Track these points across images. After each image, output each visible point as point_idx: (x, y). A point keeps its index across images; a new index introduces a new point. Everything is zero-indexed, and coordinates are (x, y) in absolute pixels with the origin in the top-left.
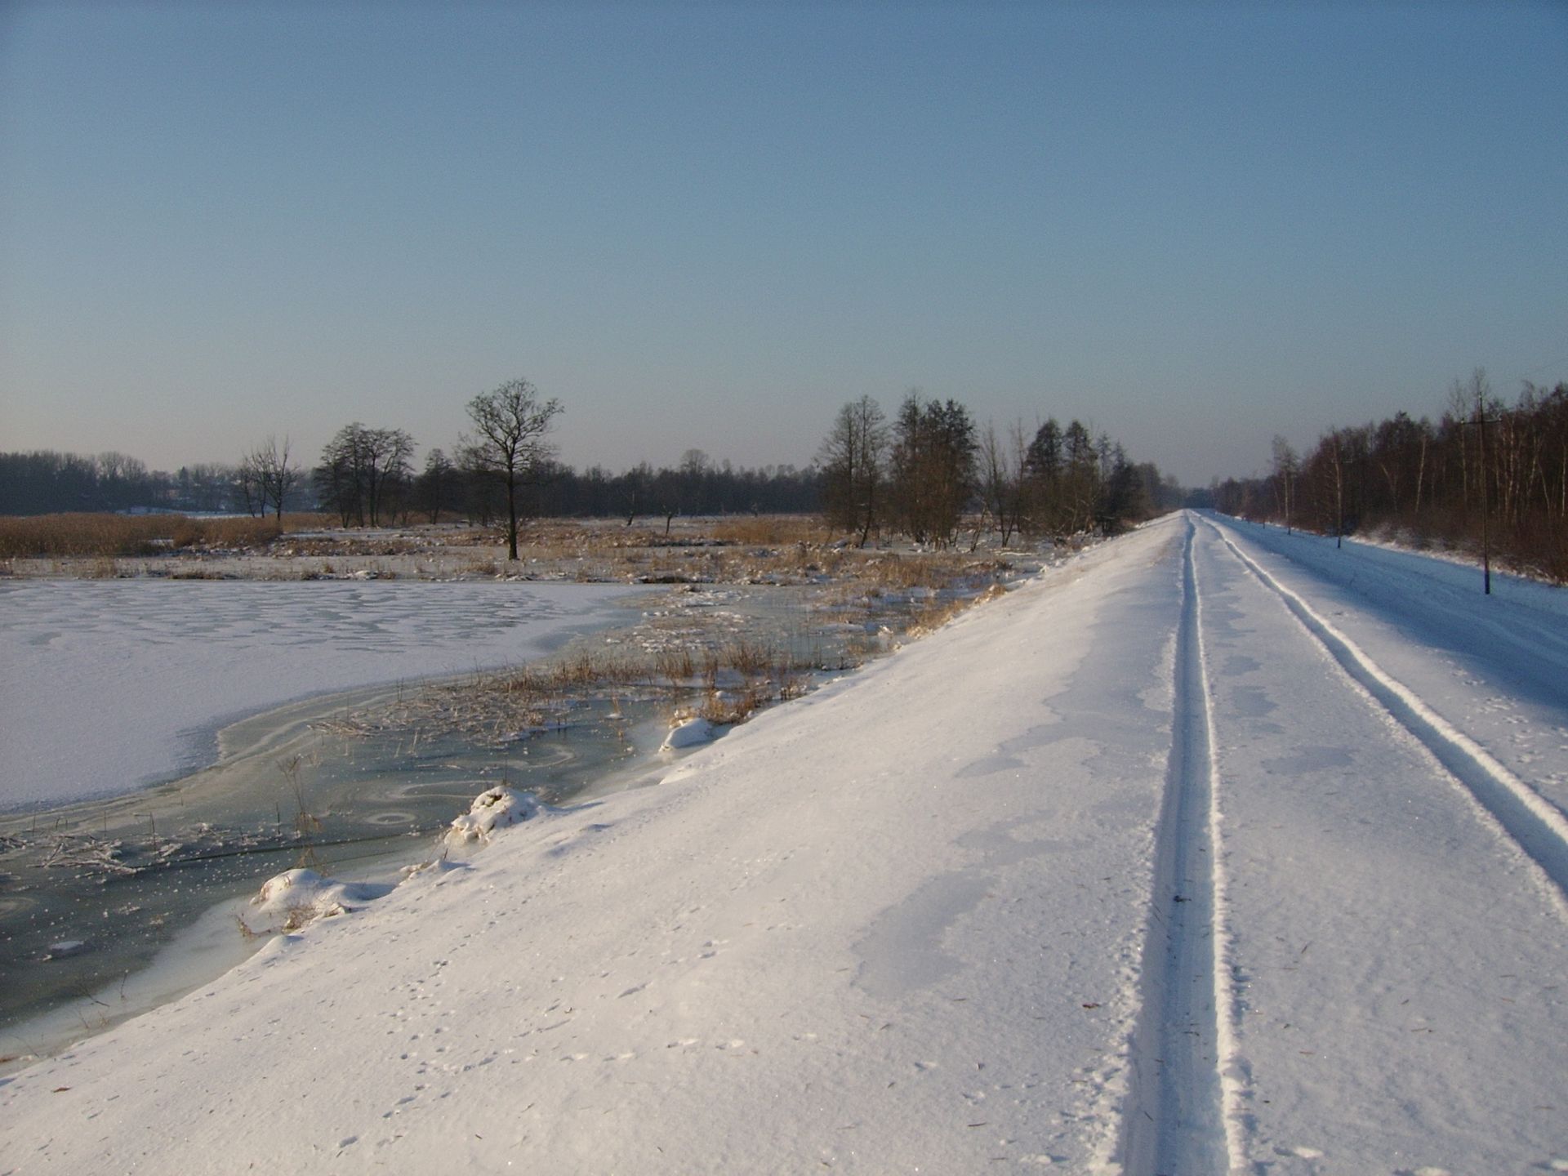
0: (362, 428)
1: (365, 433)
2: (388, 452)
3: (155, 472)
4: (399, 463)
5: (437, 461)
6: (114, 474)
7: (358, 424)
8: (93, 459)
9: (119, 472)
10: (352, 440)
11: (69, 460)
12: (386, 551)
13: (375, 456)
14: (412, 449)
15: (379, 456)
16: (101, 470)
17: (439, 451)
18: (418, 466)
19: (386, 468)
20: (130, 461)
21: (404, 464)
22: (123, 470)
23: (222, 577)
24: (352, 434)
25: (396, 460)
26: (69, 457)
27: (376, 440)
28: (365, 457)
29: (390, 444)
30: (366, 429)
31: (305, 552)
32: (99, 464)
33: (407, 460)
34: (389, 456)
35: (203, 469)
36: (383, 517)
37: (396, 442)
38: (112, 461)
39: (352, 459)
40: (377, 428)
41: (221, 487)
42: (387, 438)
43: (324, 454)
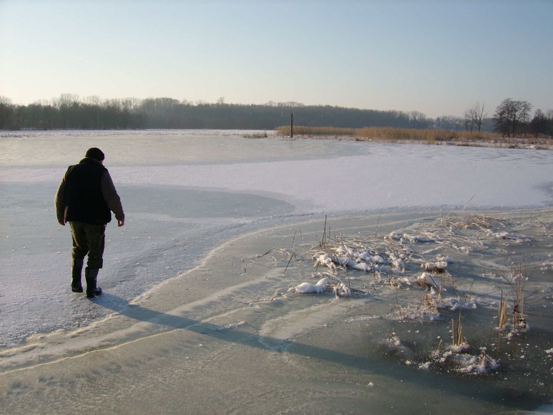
0: (511, 100)
1: (512, 102)
2: (520, 109)
3: (429, 119)
4: (525, 114)
5: (539, 114)
6: (415, 118)
7: (510, 98)
8: (409, 113)
9: (417, 118)
10: (507, 105)
11: (400, 114)
13: (516, 111)
14: (530, 108)
15: (517, 111)
16: (411, 117)
17: (540, 110)
18: (531, 116)
19: (520, 115)
20: (421, 114)
21: (527, 114)
22: (418, 117)
24: (507, 102)
25: (524, 112)
26: (400, 112)
27: (516, 105)
28: (512, 111)
29: (522, 106)
30: (513, 100)
32: (410, 115)
33: (528, 113)
34: (521, 111)
35: (446, 117)
36: (517, 135)
37: (524, 106)
38: (415, 114)
39: (507, 112)
40: (517, 100)
41: (452, 124)
42: (521, 104)
43: (497, 110)
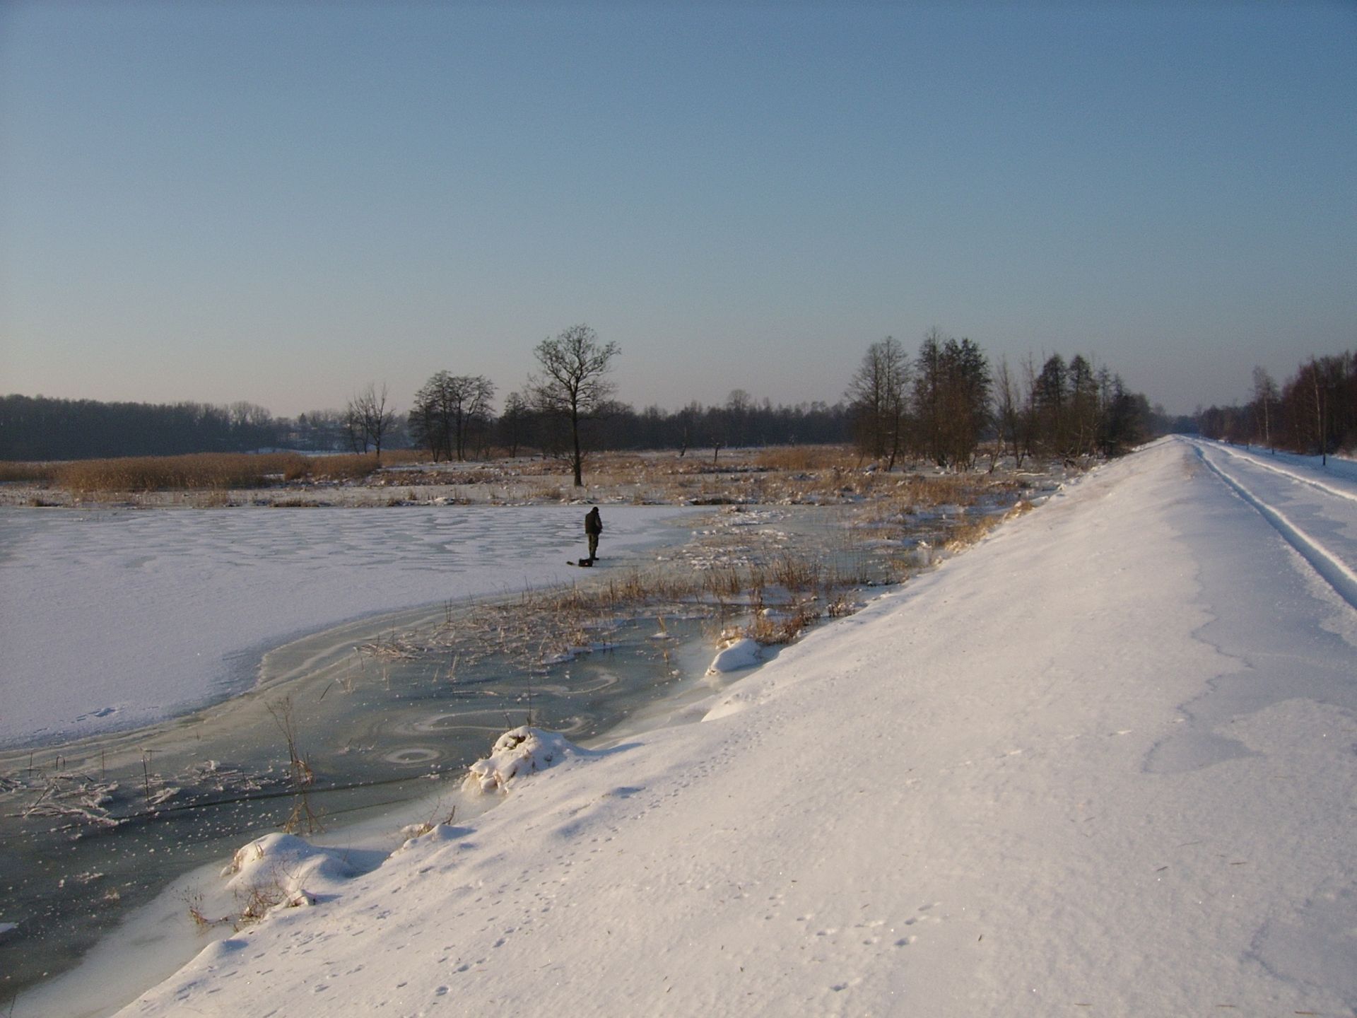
0: (448, 375)
1: (451, 379)
2: (471, 395)
3: (280, 419)
4: (482, 405)
5: (515, 403)
6: (244, 420)
7: (446, 372)
8: (227, 408)
9: (249, 418)
10: (441, 386)
11: (207, 411)
12: (467, 480)
13: (461, 400)
14: (493, 393)
15: (464, 399)
16: (234, 417)
17: (516, 394)
18: (498, 408)
19: (470, 409)
20: (257, 408)
21: (486, 406)
22: (252, 417)
23: (317, 505)
24: (441, 381)
25: (479, 402)
26: (207, 407)
27: (461, 385)
28: (452, 400)
29: (473, 389)
30: (452, 376)
31: (395, 482)
32: (232, 412)
33: (489, 402)
34: (473, 399)
35: (319, 414)
36: (469, 453)
37: (479, 387)
38: (243, 409)
39: (441, 403)
40: (462, 375)
41: (332, 430)
42: (471, 383)
43: (417, 398)
